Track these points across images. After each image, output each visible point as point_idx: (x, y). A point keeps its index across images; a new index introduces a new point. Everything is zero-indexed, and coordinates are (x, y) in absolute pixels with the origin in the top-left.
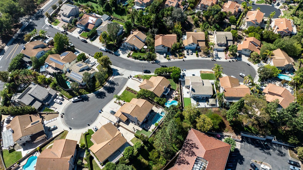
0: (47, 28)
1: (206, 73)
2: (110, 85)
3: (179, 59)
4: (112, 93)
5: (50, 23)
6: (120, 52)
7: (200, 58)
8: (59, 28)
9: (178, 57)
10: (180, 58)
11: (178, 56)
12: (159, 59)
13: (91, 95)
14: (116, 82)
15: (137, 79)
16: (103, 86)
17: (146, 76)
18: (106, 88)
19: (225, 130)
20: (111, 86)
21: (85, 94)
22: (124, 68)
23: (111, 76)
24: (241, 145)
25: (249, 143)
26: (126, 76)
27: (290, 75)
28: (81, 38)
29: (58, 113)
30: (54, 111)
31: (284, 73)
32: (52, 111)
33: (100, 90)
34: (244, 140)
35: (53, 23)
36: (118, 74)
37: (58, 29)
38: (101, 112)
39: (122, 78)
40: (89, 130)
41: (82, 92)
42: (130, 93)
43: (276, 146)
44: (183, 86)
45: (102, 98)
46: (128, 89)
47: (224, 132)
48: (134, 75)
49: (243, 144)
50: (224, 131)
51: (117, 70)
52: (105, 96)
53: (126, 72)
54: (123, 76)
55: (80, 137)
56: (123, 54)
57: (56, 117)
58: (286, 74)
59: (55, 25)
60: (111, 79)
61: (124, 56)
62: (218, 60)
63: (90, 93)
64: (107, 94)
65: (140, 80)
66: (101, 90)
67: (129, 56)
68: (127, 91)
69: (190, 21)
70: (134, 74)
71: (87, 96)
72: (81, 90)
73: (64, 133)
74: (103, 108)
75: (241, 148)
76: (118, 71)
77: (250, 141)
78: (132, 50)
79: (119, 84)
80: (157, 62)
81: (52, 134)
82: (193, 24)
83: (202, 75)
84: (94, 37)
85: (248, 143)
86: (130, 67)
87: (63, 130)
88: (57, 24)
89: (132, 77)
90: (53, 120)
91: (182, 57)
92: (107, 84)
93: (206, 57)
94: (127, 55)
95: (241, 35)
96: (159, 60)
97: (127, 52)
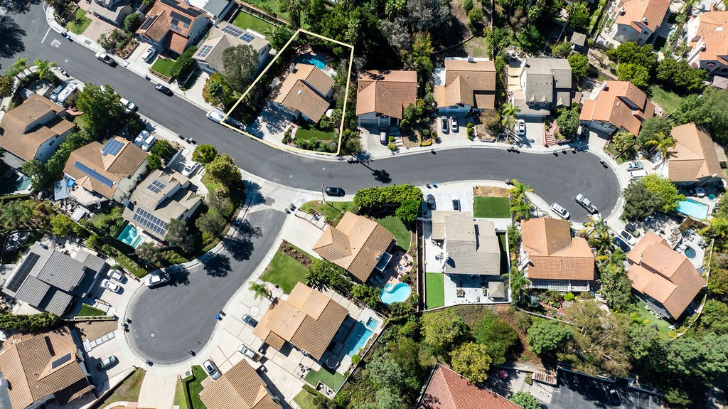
0: (56, 43)
1: (490, 195)
2: (240, 233)
3: (421, 146)
4: (244, 260)
5: (63, 25)
6: (263, 127)
7: (477, 143)
8: (89, 43)
9: (420, 143)
10: (423, 144)
11: (419, 138)
12: (369, 147)
13: (193, 266)
14: (254, 226)
15: (310, 217)
16: (221, 238)
17: (331, 205)
18: (230, 244)
19: (520, 356)
20: (242, 238)
21: (177, 263)
22: (276, 180)
23: (242, 206)
24: (555, 395)
25: (573, 389)
26: (280, 206)
27: (706, 200)
28: (156, 80)
29: (116, 318)
30: (105, 314)
31: (691, 195)
32: (100, 312)
33: (214, 251)
34: (563, 380)
35: (70, 24)
36: (260, 200)
37: (86, 45)
38: (221, 316)
39: (270, 211)
40: (195, 368)
41: (170, 258)
42: (291, 261)
43: (636, 397)
44: (427, 237)
45: (220, 276)
46: (287, 248)
47: (517, 360)
48: (301, 200)
49: (559, 391)
50: (519, 359)
51: (256, 186)
52: (228, 268)
53: (280, 190)
54: (274, 207)
55: (175, 386)
56: (271, 132)
57: (113, 331)
58: (696, 196)
59: (79, 32)
60: (242, 214)
61: (273, 140)
62: (524, 149)
63: (190, 260)
64: (233, 263)
65: (317, 219)
66: (218, 249)
67: (287, 140)
68: (283, 253)
69: (458, 17)
70: (301, 198)
71: (183, 269)
72: (166, 254)
73: (136, 374)
74: (224, 304)
75: (554, 401)
76: (260, 191)
77: (576, 383)
78: (294, 121)
79: (263, 231)
80: (363, 158)
81: (107, 379)
82: (467, 26)
83: (479, 202)
84: (189, 77)
85: (570, 388)
86: (291, 176)
87: (133, 369)
88: (82, 27)
89: (296, 210)
90: (105, 338)
91: (428, 142)
92: (232, 232)
93: (494, 141)
94: (281, 136)
95: (596, 64)
96: (368, 152)
97: (282, 128)
